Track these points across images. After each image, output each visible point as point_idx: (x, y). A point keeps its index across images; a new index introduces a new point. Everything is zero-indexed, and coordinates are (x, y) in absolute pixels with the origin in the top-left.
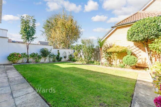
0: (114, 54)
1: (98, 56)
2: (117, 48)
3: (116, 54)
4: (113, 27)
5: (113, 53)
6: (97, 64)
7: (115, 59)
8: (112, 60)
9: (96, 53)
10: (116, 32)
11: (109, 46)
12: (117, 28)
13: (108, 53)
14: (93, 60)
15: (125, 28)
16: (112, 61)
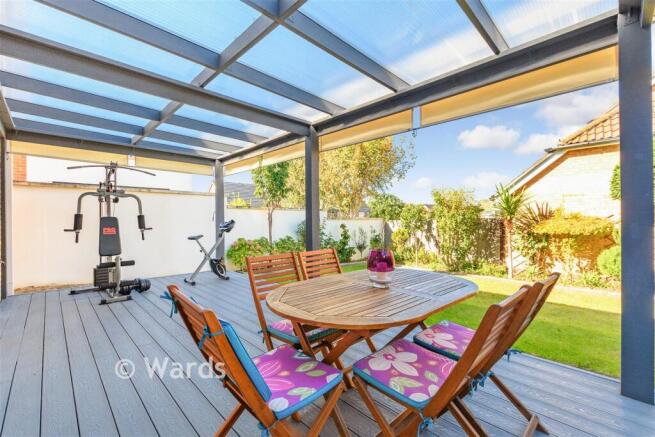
0: (564, 240)
1: (491, 245)
2: (574, 221)
3: (571, 241)
4: (551, 151)
5: (560, 237)
6: (492, 273)
7: (567, 256)
8: (548, 260)
9: (485, 235)
10: (563, 164)
11: (537, 213)
12: (568, 153)
13: (538, 238)
14: (470, 258)
15: (599, 155)
16: (549, 265)
